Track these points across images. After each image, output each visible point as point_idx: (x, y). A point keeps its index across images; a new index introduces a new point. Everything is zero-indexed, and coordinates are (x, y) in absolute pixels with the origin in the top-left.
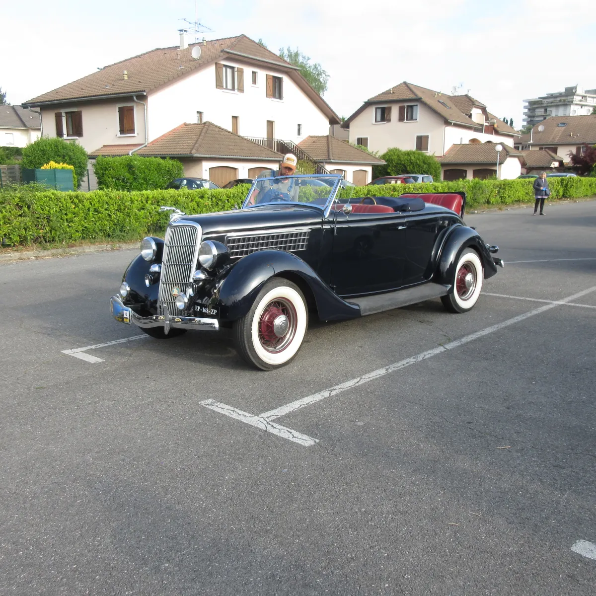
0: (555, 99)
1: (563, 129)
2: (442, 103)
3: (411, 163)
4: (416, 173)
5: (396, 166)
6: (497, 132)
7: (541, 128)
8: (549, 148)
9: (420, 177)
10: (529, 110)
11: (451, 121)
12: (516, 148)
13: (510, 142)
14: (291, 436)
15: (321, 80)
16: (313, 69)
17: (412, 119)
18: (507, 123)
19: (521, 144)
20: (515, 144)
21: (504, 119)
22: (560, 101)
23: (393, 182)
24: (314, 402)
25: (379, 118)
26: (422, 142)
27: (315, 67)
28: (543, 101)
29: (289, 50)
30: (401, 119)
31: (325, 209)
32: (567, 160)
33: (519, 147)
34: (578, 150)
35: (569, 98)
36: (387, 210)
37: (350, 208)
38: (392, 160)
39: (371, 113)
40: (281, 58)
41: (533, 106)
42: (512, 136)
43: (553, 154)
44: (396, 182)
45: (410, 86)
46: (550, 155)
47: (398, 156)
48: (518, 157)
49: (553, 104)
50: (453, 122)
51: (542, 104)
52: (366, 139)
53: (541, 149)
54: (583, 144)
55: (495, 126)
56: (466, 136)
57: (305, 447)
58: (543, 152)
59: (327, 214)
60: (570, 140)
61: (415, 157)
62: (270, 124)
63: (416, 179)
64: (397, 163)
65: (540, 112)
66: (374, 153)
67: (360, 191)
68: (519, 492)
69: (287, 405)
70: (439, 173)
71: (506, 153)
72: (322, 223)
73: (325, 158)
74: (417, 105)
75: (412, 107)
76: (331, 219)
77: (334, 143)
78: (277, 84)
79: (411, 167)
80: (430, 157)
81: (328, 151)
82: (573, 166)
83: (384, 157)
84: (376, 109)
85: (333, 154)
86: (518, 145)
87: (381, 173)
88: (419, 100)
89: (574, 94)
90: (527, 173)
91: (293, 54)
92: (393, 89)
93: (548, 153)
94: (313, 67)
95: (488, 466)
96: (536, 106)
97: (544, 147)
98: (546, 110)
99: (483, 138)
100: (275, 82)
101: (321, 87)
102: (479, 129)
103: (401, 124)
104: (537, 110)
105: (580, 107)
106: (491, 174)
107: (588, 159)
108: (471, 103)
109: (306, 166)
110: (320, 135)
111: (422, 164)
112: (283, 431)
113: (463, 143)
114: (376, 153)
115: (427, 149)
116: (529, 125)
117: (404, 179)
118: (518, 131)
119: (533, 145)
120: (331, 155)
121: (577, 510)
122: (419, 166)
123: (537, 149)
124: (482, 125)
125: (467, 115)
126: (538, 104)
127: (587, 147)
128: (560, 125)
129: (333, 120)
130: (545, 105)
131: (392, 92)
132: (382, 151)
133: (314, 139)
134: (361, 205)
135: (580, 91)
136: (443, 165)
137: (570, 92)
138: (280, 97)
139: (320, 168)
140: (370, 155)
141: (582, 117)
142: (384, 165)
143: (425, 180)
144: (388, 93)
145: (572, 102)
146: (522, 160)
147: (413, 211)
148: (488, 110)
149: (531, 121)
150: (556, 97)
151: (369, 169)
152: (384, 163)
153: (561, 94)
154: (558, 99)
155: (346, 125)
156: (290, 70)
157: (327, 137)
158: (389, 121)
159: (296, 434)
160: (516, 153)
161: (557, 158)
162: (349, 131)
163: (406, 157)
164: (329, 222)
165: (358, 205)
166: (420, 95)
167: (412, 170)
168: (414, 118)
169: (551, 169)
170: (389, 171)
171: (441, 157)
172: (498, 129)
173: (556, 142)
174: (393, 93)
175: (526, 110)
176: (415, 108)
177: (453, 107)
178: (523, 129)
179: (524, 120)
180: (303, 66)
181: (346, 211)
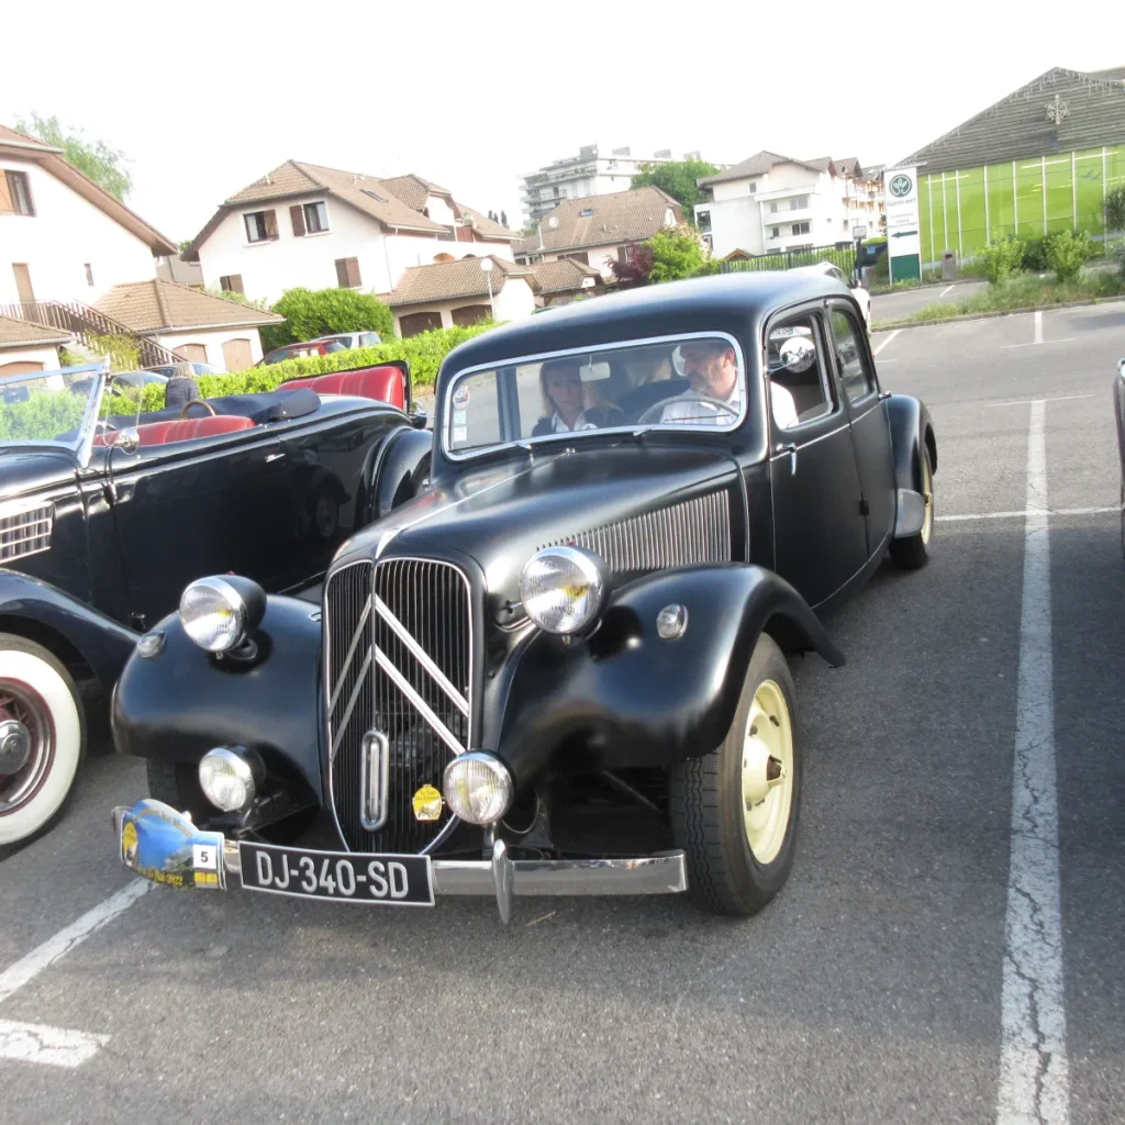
0: (568, 169)
1: (589, 219)
2: (370, 194)
3: (334, 313)
4: (347, 331)
5: (306, 323)
6: (479, 238)
7: (553, 222)
8: (572, 256)
9: (355, 336)
10: (529, 192)
11: (393, 226)
12: (521, 262)
13: (505, 254)
14: (36, 1046)
15: (119, 170)
16: (98, 150)
17: (319, 229)
18: (496, 219)
19: (525, 253)
20: (515, 255)
21: (490, 213)
22: (576, 171)
23: (303, 354)
24: (107, 921)
25: (255, 233)
26: (346, 270)
27: (101, 146)
28: (549, 173)
29: (34, 115)
30: (298, 232)
31: (79, 447)
32: (607, 273)
33: (524, 259)
34: (621, 252)
35: (589, 164)
36: (237, 424)
37: (135, 438)
38: (296, 311)
39: (236, 225)
40: (20, 132)
41: (535, 184)
42: (507, 242)
43: (582, 265)
44: (309, 353)
45: (304, 168)
46: (575, 266)
47: (306, 302)
48: (524, 277)
49: (565, 178)
50: (397, 227)
51: (547, 179)
52: (238, 278)
53: (560, 258)
54: (625, 241)
55: (475, 227)
56: (425, 251)
57: (69, 1071)
58: (565, 264)
59: (85, 457)
60: (604, 238)
61: (338, 300)
62: (21, 268)
63: (347, 342)
64: (307, 317)
65: (547, 194)
66: (259, 303)
67: (232, 382)
68: (579, 1036)
69: (36, 951)
70: (391, 324)
71: (502, 271)
72: (78, 481)
73: (158, 326)
74: (322, 203)
75: (313, 206)
76: (100, 468)
77: (168, 292)
78: (19, 187)
79: (336, 320)
80: (367, 298)
81: (161, 310)
82: (618, 282)
83: (279, 308)
84: (245, 216)
85: (170, 315)
86: (522, 257)
87: (277, 340)
88: (324, 192)
89: (595, 158)
90: (546, 304)
91: (46, 123)
92: (270, 175)
93: (573, 264)
94: (95, 146)
95: (511, 982)
96: (537, 184)
97: (565, 254)
98: (556, 191)
99: (458, 249)
100: (14, 183)
101: (120, 185)
102: (447, 235)
103: (299, 239)
104: (542, 192)
105: (610, 178)
106: (484, 315)
107: (638, 266)
108: (423, 189)
109: (120, 347)
110: (139, 281)
111: (355, 313)
112: (14, 1036)
113: (423, 264)
114: (263, 303)
115: (359, 283)
116: (533, 220)
117: (325, 344)
118: (518, 233)
119: (545, 254)
120: (168, 318)
121: (703, 1043)
122: (350, 316)
123: (554, 259)
124: (451, 228)
125: (421, 211)
126: (541, 181)
127: (632, 246)
128: (583, 214)
129: (160, 249)
130: (554, 181)
131: (269, 182)
132: (275, 298)
133: (128, 291)
134: (183, 421)
135: (604, 152)
136: (395, 308)
137: (589, 155)
138: (31, 212)
139: (151, 346)
140: (249, 307)
141: (616, 196)
142: (283, 323)
143: (364, 340)
144: (261, 184)
145: (595, 171)
146: (532, 281)
147: (292, 418)
148: (455, 198)
149: (535, 211)
150: (570, 165)
151: (254, 336)
152: (279, 319)
153: (575, 160)
154: (573, 168)
155: (191, 254)
156: (43, 155)
157: (154, 282)
158: (276, 237)
159: (50, 1034)
160: (520, 270)
161: (590, 272)
162: (199, 265)
163: (321, 302)
164: (96, 477)
165: (175, 422)
166: (325, 182)
167: (338, 327)
168: (322, 227)
169: (583, 291)
170: (295, 334)
171: (388, 294)
172: (481, 232)
173: (582, 244)
174: (272, 183)
175: (525, 194)
176: (319, 207)
177: (392, 199)
178: (525, 227)
179: (524, 211)
180: (71, 147)
181: (129, 445)
